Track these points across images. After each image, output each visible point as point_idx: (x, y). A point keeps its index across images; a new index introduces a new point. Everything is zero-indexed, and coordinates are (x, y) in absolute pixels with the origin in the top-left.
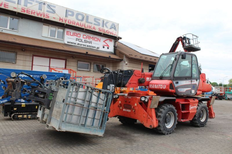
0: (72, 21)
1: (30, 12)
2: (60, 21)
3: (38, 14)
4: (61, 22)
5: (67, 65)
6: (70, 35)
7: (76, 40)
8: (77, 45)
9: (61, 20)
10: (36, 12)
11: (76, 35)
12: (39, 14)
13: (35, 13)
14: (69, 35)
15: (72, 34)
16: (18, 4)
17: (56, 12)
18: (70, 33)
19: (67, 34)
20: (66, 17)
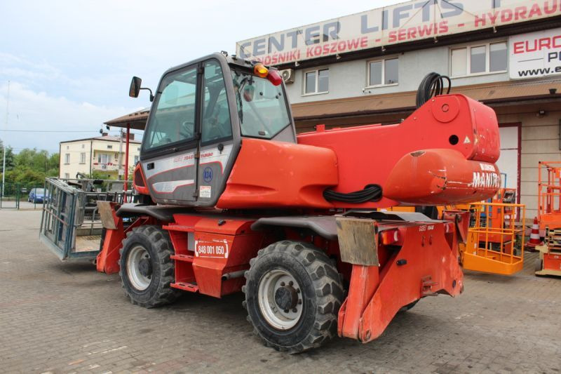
0: (514, 12)
1: (406, 36)
2: (476, 25)
3: (421, 33)
4: (480, 27)
5: (523, 138)
6: (527, 50)
7: (550, 58)
8: (555, 73)
9: (480, 23)
10: (417, 30)
11: (548, 46)
12: (423, 31)
13: (415, 33)
14: (523, 52)
15: (531, 46)
16: (383, 29)
17: (464, 9)
18: (524, 45)
19: (515, 52)
20: (494, 7)
